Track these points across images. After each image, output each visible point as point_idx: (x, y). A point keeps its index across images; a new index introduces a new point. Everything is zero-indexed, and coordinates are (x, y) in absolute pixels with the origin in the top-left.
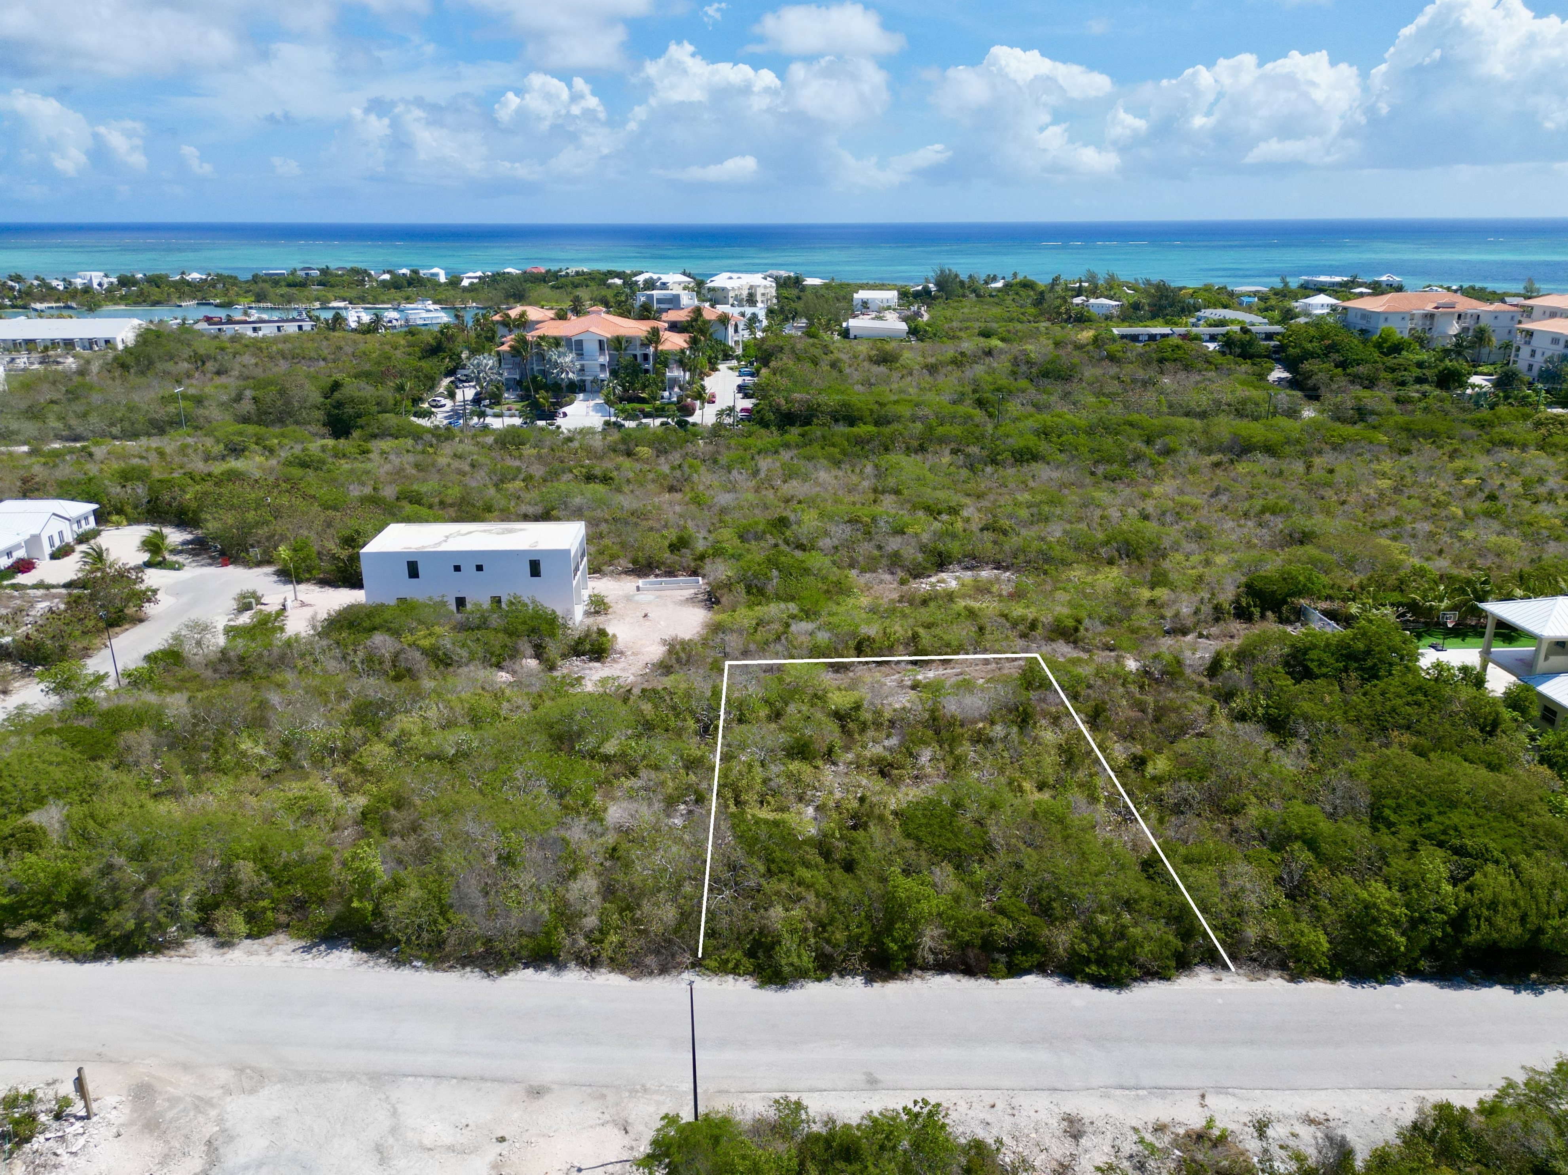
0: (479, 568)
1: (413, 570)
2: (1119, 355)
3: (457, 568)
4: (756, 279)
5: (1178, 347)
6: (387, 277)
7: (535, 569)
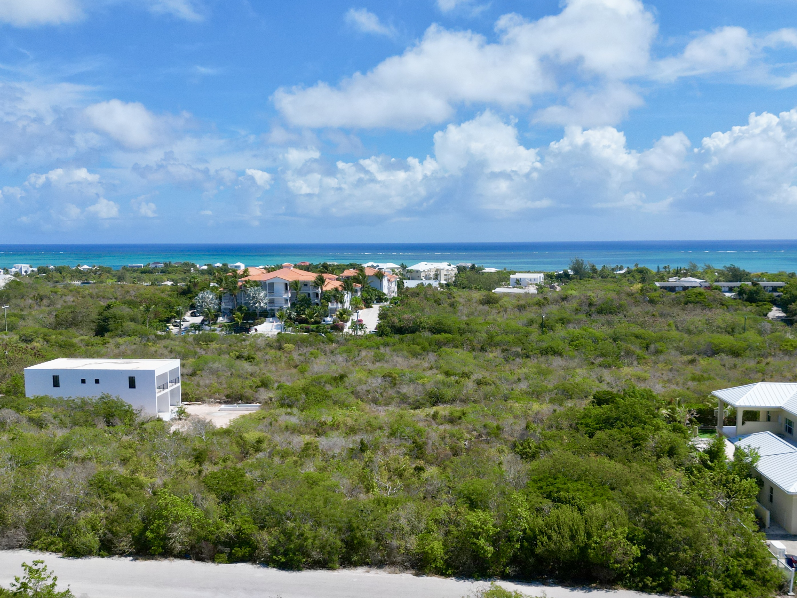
0: (97, 381)
1: (56, 382)
2: (656, 299)
3: (83, 381)
4: (443, 265)
5: (700, 294)
6: (205, 267)
7: (132, 383)
